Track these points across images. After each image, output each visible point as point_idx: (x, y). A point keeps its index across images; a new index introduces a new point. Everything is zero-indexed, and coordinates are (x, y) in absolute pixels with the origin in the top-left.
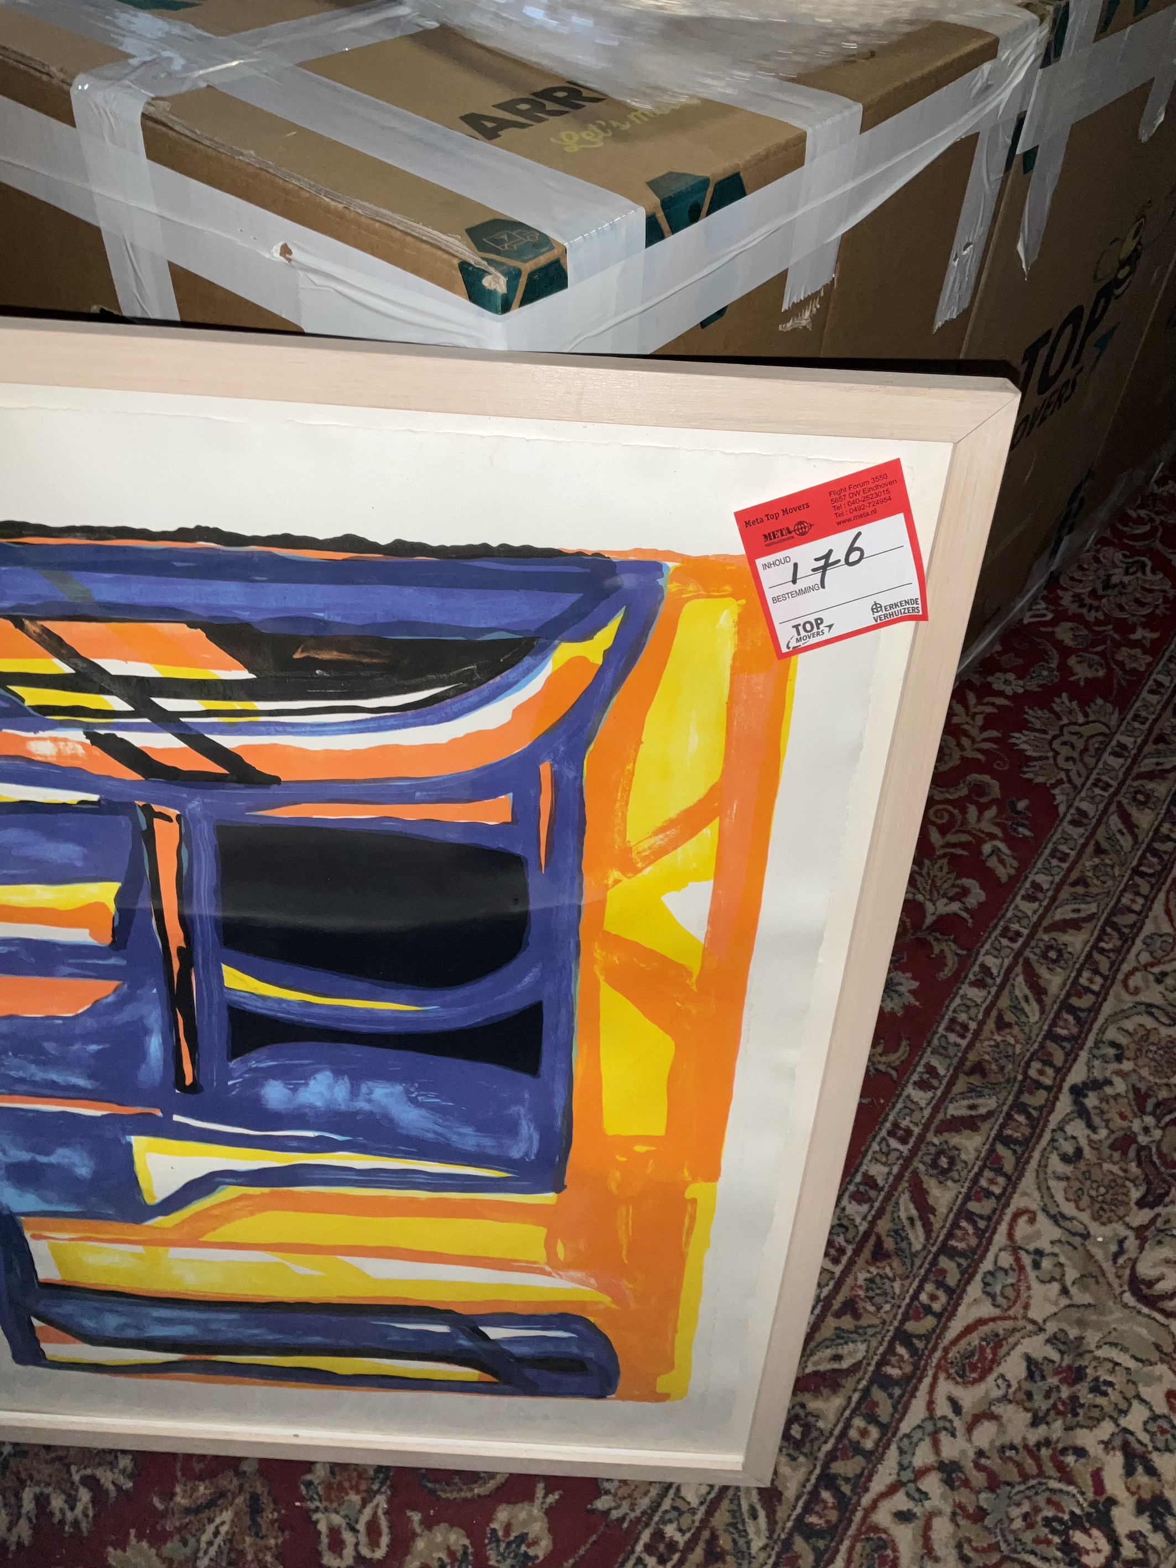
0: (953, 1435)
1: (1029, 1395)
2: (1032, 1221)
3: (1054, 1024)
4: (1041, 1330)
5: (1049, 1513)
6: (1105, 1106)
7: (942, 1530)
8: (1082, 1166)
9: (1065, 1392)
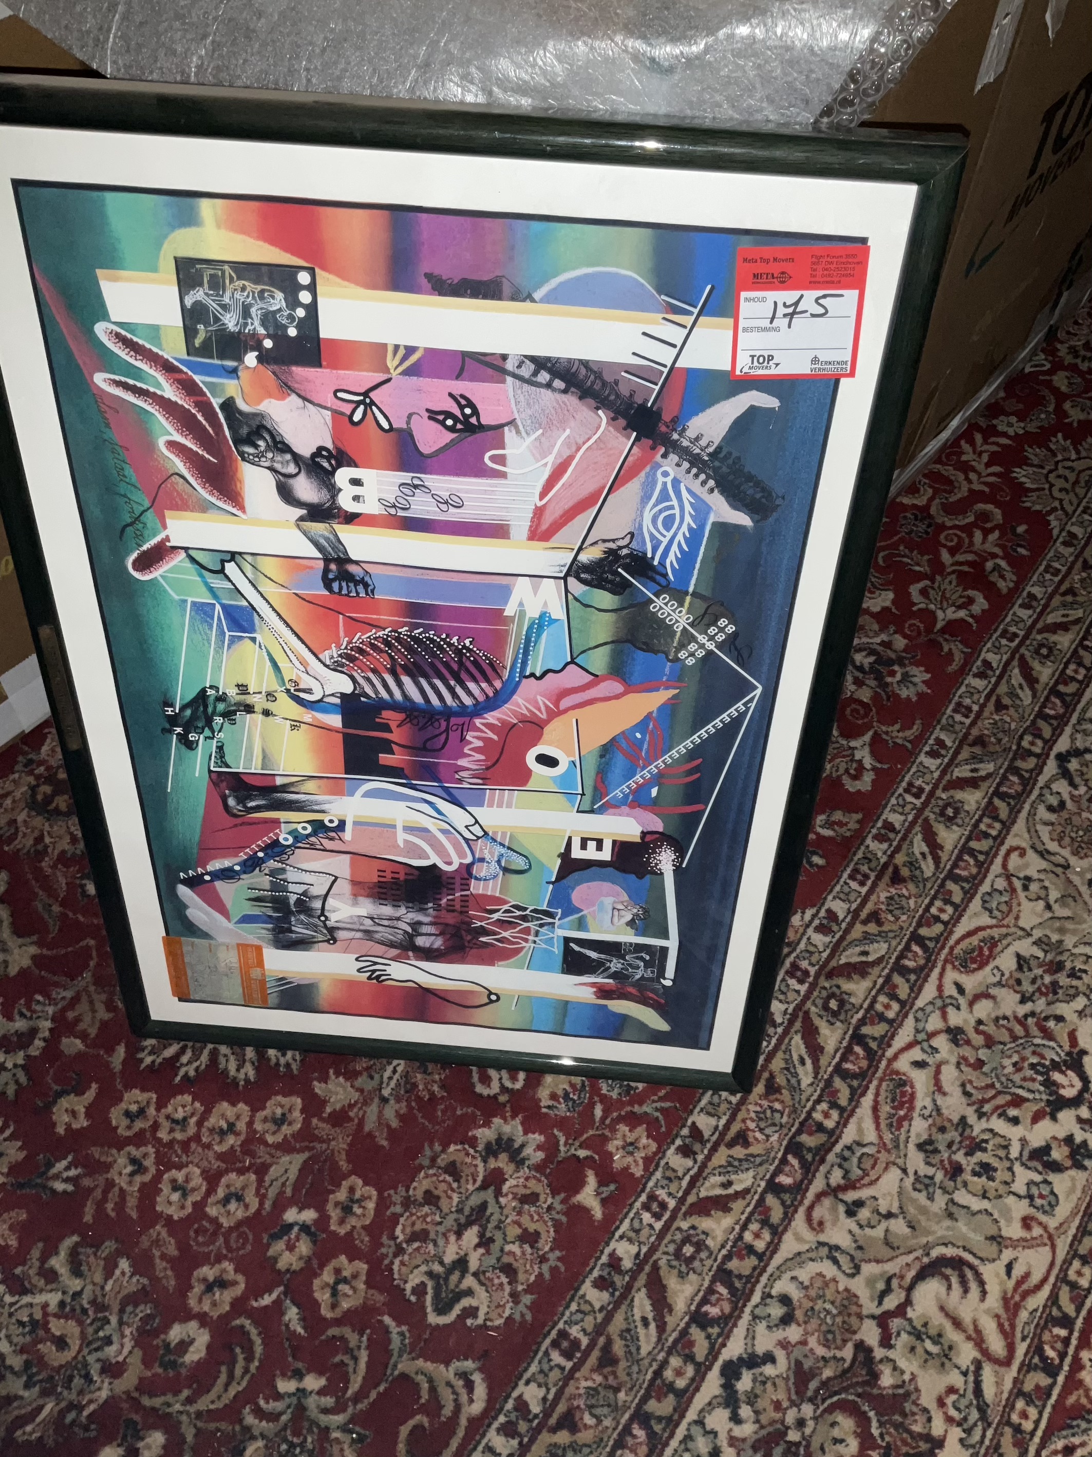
0: (958, 1008)
1: (1019, 982)
2: (1023, 854)
3: (1044, 706)
4: (1029, 935)
5: (1034, 1060)
6: (1085, 769)
7: (949, 1074)
8: (1065, 814)
9: (1047, 979)
